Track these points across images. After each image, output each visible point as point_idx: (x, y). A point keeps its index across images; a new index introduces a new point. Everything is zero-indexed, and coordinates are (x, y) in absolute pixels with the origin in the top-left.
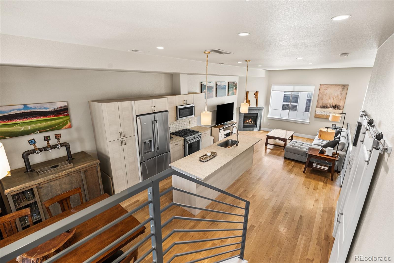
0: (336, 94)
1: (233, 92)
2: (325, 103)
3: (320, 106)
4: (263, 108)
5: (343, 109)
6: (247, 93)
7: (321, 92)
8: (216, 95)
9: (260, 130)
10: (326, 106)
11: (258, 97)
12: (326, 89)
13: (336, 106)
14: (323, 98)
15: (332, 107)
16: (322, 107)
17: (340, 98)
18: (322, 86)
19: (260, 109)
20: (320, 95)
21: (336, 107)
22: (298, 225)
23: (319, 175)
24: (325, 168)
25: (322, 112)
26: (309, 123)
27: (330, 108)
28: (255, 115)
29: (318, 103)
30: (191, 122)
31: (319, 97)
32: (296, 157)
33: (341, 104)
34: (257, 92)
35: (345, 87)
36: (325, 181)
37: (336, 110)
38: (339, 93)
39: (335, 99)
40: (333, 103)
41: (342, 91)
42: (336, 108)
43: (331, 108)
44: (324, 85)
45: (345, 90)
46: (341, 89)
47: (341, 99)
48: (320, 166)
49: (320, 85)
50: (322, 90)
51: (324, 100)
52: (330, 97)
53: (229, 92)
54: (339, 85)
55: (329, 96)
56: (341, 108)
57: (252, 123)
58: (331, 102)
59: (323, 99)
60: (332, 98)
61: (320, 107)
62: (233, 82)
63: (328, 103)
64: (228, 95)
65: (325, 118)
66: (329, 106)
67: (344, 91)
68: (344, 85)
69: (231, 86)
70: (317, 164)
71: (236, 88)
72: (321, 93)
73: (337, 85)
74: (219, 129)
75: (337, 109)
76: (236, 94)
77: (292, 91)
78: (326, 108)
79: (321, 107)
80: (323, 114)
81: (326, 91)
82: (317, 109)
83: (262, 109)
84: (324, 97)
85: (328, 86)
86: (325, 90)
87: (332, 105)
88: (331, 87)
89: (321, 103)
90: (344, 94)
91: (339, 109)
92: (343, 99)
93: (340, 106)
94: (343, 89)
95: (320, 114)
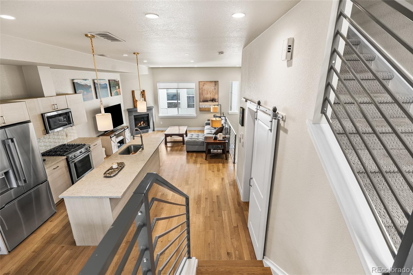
0: (211, 90)
1: (117, 92)
2: (205, 97)
3: (201, 100)
4: (153, 107)
5: (218, 102)
6: (133, 92)
7: (200, 88)
8: (97, 96)
9: (154, 130)
10: (206, 100)
11: (145, 96)
13: (213, 99)
18: (200, 83)
19: (150, 109)
20: (200, 91)
21: (213, 100)
22: (218, 205)
23: (217, 158)
24: (220, 151)
25: (204, 105)
26: (197, 116)
28: (147, 116)
29: (200, 98)
30: (69, 134)
31: (200, 93)
32: (196, 148)
33: (216, 97)
34: (144, 91)
35: (216, 83)
36: (222, 162)
37: (213, 102)
38: (213, 88)
39: (211, 93)
40: (211, 97)
41: (215, 87)
42: (214, 101)
43: (210, 102)
44: (202, 82)
45: (217, 85)
46: (214, 85)
47: (215, 93)
48: (216, 151)
49: (199, 82)
50: (201, 86)
51: (204, 95)
53: (112, 92)
54: (212, 82)
55: (207, 91)
56: (217, 101)
57: (144, 125)
58: (209, 96)
60: (209, 93)
62: (114, 80)
63: (207, 97)
64: (111, 96)
65: (208, 110)
66: (208, 100)
67: (216, 87)
68: (215, 82)
69: (113, 85)
70: (213, 150)
71: (119, 86)
73: (211, 81)
74: (111, 137)
75: (214, 102)
76: (120, 95)
77: (177, 88)
78: (206, 102)
79: (202, 101)
80: (205, 107)
81: (204, 87)
82: (200, 103)
83: (152, 109)
84: (204, 93)
85: (205, 83)
86: (203, 86)
87: (210, 99)
88: (207, 83)
89: (202, 97)
90: (217, 89)
91: (215, 101)
92: (217, 93)
93: (216, 99)
94: (215, 85)
95: (203, 107)
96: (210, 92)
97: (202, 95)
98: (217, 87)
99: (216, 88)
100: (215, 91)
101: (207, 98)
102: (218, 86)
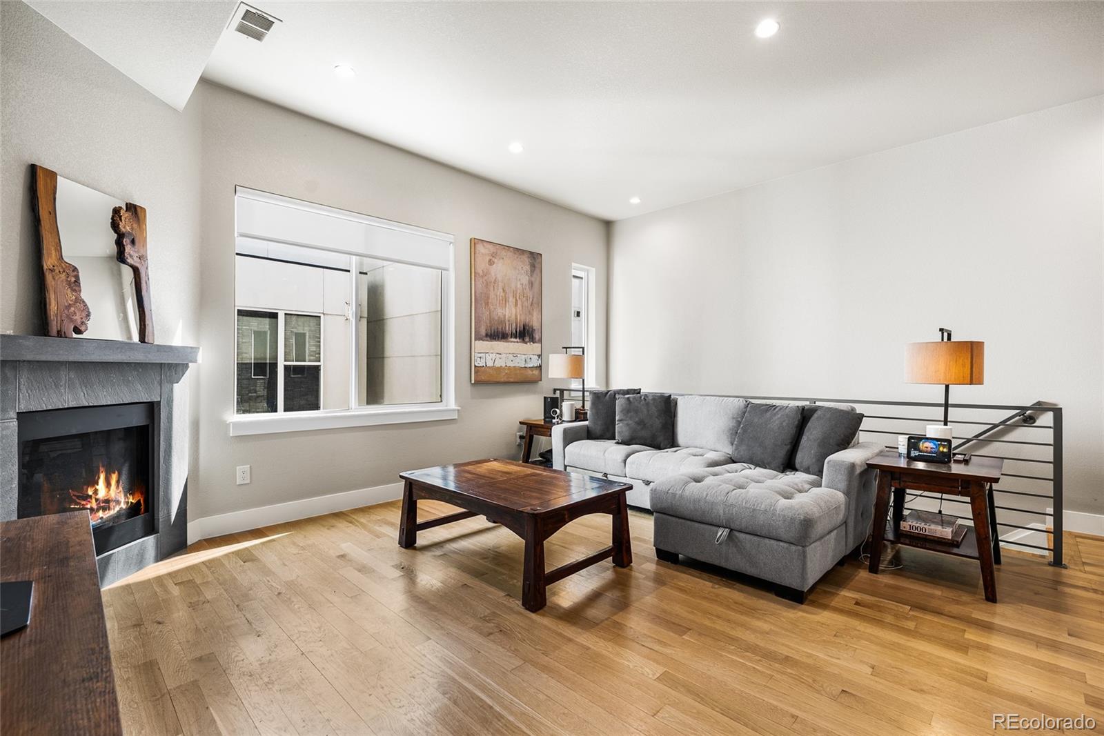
0: (519, 286)
2: (496, 318)
3: (483, 332)
5: (540, 341)
7: (479, 270)
10: (500, 329)
12: (493, 259)
13: (524, 328)
14: (488, 298)
15: (516, 331)
16: (489, 334)
17: (531, 300)
18: (477, 247)
19: (168, 366)
20: (477, 284)
21: (525, 334)
25: (493, 356)
26: (458, 412)
27: (513, 340)
28: (136, 419)
29: (476, 320)
31: (477, 294)
33: (536, 325)
35: (534, 259)
37: (526, 343)
38: (525, 279)
39: (519, 302)
40: (516, 319)
41: (531, 276)
42: (527, 339)
43: (515, 340)
44: (485, 244)
45: (537, 271)
46: (528, 268)
47: (532, 303)
49: (472, 241)
50: (479, 264)
51: (492, 307)
52: (507, 296)
54: (522, 252)
55: (504, 291)
56: (537, 337)
58: (511, 314)
59: (490, 301)
60: (511, 300)
61: (484, 334)
63: (505, 316)
65: (506, 380)
66: (508, 330)
67: (535, 275)
68: (532, 253)
72: (482, 277)
73: (517, 249)
75: (530, 342)
78: (502, 339)
79: (487, 335)
80: (498, 364)
81: (493, 269)
82: (475, 343)
84: (492, 295)
85: (497, 250)
86: (491, 263)
87: (514, 326)
88: (503, 253)
89: (485, 316)
90: (536, 285)
91: (533, 340)
92: (538, 303)
93: (533, 330)
94: (533, 266)
95: (490, 364)
96: (515, 296)
97: (487, 304)
98: (538, 279)
99: (533, 279)
100: (530, 295)
101: (502, 322)
102: (539, 274)
